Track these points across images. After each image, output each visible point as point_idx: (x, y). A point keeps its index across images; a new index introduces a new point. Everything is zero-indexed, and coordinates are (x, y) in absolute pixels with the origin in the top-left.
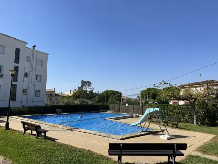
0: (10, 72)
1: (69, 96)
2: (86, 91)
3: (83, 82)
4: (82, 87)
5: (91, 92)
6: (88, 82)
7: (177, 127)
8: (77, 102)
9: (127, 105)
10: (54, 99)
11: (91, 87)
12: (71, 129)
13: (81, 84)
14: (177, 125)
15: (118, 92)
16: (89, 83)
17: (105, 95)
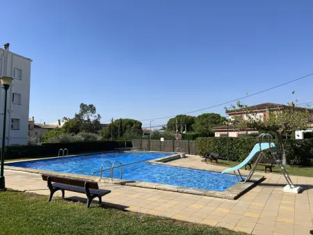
0: (2, 82)
1: (58, 129)
2: (89, 120)
3: (83, 106)
4: (82, 114)
5: (97, 122)
6: (91, 106)
7: (271, 171)
8: (79, 137)
9: (162, 139)
10: (33, 132)
11: (96, 114)
12: (122, 184)
13: (80, 109)
14: (270, 167)
15: (136, 122)
16: (92, 109)
17: (119, 126)
